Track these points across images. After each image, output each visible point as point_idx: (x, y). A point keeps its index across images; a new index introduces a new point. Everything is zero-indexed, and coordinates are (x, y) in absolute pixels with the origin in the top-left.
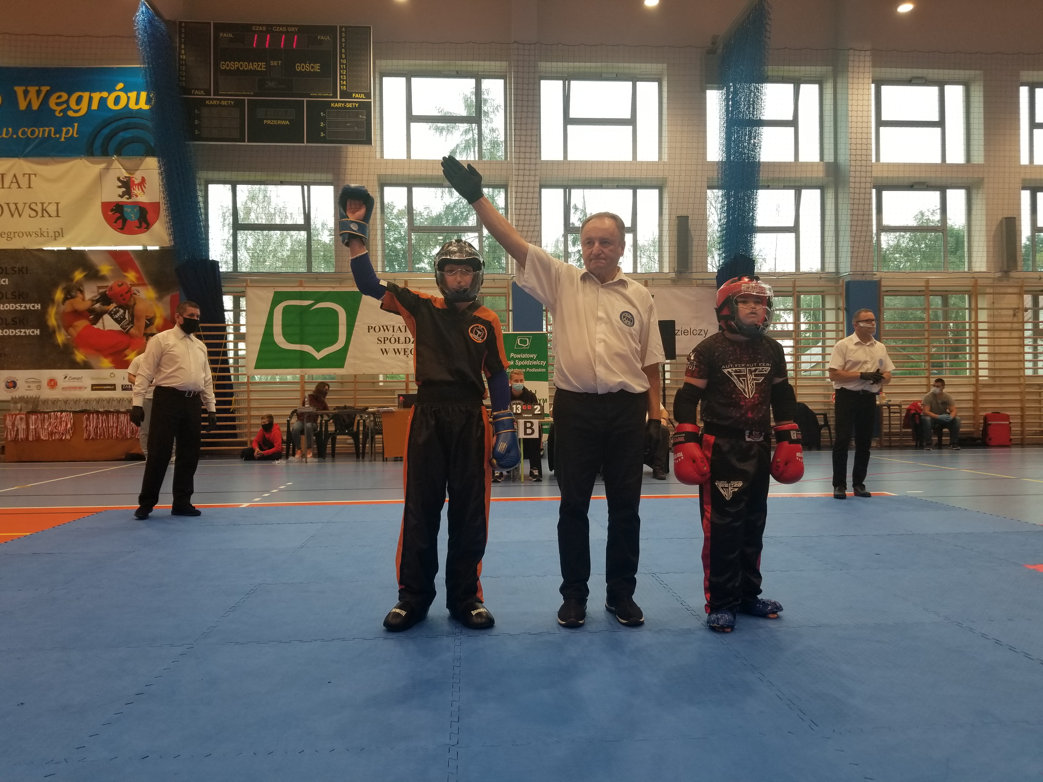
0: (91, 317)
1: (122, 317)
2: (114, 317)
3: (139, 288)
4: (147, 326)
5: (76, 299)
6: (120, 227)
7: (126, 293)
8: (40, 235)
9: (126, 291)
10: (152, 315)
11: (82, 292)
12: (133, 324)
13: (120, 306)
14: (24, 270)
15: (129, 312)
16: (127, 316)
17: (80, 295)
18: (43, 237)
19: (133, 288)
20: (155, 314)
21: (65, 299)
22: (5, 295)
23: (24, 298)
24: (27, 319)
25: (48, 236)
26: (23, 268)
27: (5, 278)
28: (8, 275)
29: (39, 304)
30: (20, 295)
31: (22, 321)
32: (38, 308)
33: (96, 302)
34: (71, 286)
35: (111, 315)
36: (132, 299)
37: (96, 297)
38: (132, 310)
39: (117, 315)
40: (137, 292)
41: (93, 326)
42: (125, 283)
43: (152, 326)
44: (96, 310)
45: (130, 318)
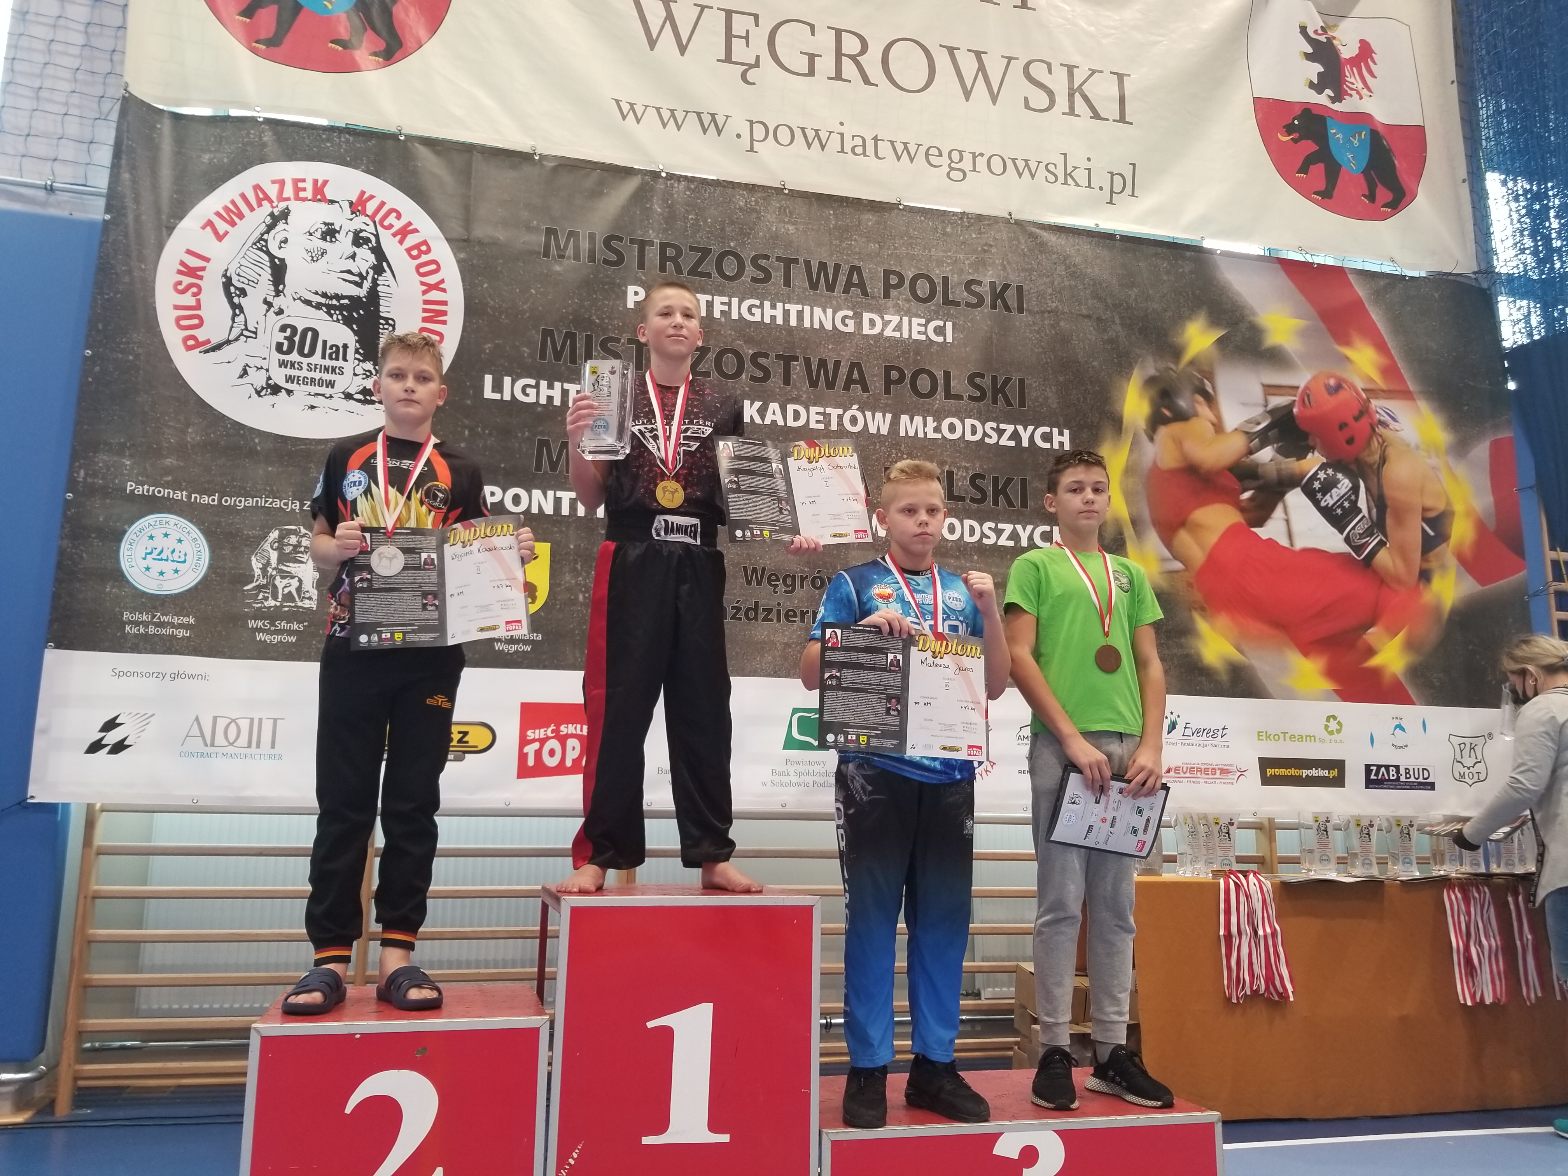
0: (1246, 495)
1: (1346, 504)
2: (1323, 504)
3: (1395, 406)
4: (1429, 544)
5: (1194, 423)
6: (1322, 186)
7: (1357, 419)
8: (1061, 179)
9: (1356, 413)
10: (1441, 506)
11: (1210, 399)
12: (1386, 536)
13: (1336, 463)
14: (1011, 296)
15: (1368, 489)
16: (1362, 503)
17: (1203, 410)
18: (1072, 187)
19: (1375, 403)
20: (1449, 503)
21: (1156, 421)
22: (941, 382)
23: (1009, 403)
24: (1024, 482)
25: (1089, 186)
26: (1006, 287)
27: (941, 320)
28: (953, 310)
29: (1066, 432)
30: (999, 390)
31: (1004, 491)
32: (1061, 444)
33: (1260, 440)
34: (1175, 375)
35: (1310, 493)
36: (1375, 443)
37: (1259, 424)
38: (1376, 480)
39: (1331, 496)
40: (1387, 419)
41: (1253, 529)
42: (1346, 382)
43: (1444, 545)
44: (1260, 470)
45: (1374, 511)
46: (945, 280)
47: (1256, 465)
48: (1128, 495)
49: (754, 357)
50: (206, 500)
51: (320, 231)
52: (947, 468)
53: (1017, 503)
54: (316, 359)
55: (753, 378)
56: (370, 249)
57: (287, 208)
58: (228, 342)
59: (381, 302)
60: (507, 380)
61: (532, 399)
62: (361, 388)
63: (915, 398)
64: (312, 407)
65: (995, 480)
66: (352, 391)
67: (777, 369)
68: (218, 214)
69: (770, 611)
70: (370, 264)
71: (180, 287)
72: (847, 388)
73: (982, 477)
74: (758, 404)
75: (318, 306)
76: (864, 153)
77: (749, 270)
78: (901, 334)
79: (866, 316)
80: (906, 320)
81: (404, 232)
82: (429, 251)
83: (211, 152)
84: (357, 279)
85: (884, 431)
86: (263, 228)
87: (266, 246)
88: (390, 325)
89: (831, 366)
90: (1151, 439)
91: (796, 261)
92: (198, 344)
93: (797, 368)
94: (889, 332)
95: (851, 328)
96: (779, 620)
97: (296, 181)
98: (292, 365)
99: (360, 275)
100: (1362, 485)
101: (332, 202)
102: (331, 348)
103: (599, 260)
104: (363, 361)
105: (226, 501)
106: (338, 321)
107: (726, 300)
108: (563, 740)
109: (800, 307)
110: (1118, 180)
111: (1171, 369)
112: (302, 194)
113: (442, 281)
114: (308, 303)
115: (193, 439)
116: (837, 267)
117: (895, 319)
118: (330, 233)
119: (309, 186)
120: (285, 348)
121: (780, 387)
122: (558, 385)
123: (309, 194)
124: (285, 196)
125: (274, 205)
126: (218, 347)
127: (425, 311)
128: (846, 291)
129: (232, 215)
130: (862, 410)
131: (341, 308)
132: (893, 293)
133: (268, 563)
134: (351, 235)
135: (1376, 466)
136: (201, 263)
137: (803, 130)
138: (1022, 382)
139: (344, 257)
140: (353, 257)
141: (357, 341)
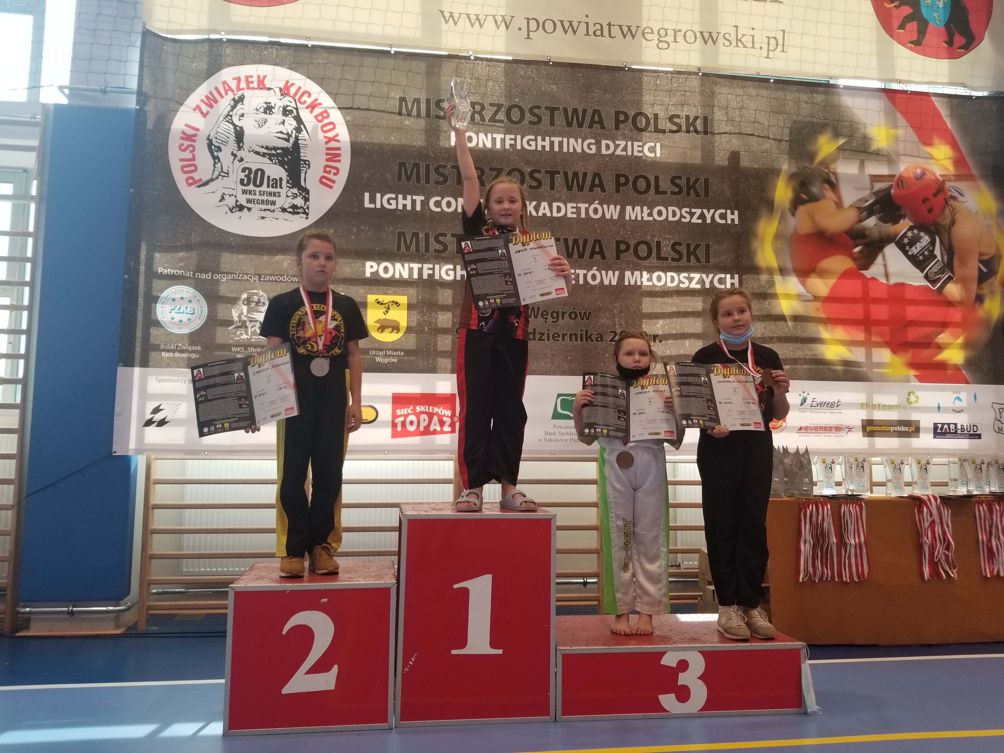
0: (857, 249)
1: (926, 253)
2: (910, 253)
3: (962, 186)
4: (982, 278)
5: (823, 203)
6: (915, 37)
7: (935, 195)
9: (935, 191)
10: (993, 252)
11: (834, 186)
12: (953, 273)
13: (921, 226)
14: (699, 124)
15: (941, 242)
16: (937, 252)
17: (829, 193)
18: (741, 49)
19: (948, 185)
20: (998, 250)
21: (797, 202)
22: (653, 183)
23: (698, 195)
24: (707, 246)
25: (753, 47)
26: (696, 118)
27: (653, 142)
28: (661, 135)
29: (736, 212)
30: (691, 187)
31: (694, 253)
32: (733, 220)
33: (868, 212)
34: (810, 171)
35: (902, 247)
36: (947, 212)
37: (867, 201)
38: (947, 236)
39: (916, 248)
40: (956, 194)
41: (861, 272)
42: (928, 171)
43: (993, 278)
44: (867, 232)
45: (946, 257)
46: (656, 116)
47: (865, 229)
48: (777, 253)
49: (531, 174)
50: (204, 276)
51: (263, 108)
52: (656, 239)
53: (703, 260)
54: (264, 188)
55: (531, 187)
56: (293, 117)
57: (243, 95)
58: (212, 180)
59: (301, 150)
60: (378, 196)
61: (393, 207)
62: (291, 204)
63: (636, 194)
64: (263, 218)
65: (688, 246)
66: (286, 206)
67: (546, 180)
68: (202, 101)
69: (543, 334)
70: (293, 127)
71: (183, 148)
72: (591, 190)
73: (680, 244)
74: (534, 203)
75: (264, 155)
76: (602, 35)
77: (528, 117)
78: (627, 153)
79: (604, 142)
80: (629, 143)
81: (312, 106)
82: (328, 116)
83: (196, 62)
84: (286, 136)
85: (615, 217)
86: (229, 108)
87: (232, 120)
88: (307, 164)
89: (581, 176)
90: (793, 215)
91: (558, 109)
92: (195, 182)
93: (559, 179)
94: (618, 152)
95: (593, 151)
96: (548, 340)
97: (247, 77)
98: (250, 193)
99: (288, 134)
100: (938, 239)
101: (270, 89)
102: (272, 181)
103: (433, 116)
104: (292, 188)
105: (216, 277)
106: (276, 164)
107: (513, 137)
108: (418, 415)
109: (560, 139)
110: (773, 41)
111: (808, 167)
112: (251, 85)
113: (337, 135)
114: (257, 153)
115: (195, 240)
116: (585, 111)
117: (623, 143)
118: (269, 109)
119: (255, 79)
120: (245, 182)
121: (548, 192)
122: (409, 197)
123: (255, 85)
124: (241, 87)
125: (235, 93)
126: (206, 183)
127: (327, 154)
128: (591, 126)
129: (211, 101)
130: (601, 204)
131: (277, 155)
132: (621, 126)
133: (242, 313)
134: (281, 109)
135: (948, 226)
136: (194, 132)
137: (562, 22)
138: (706, 181)
139: (278, 123)
140: (283, 123)
141: (287, 176)
